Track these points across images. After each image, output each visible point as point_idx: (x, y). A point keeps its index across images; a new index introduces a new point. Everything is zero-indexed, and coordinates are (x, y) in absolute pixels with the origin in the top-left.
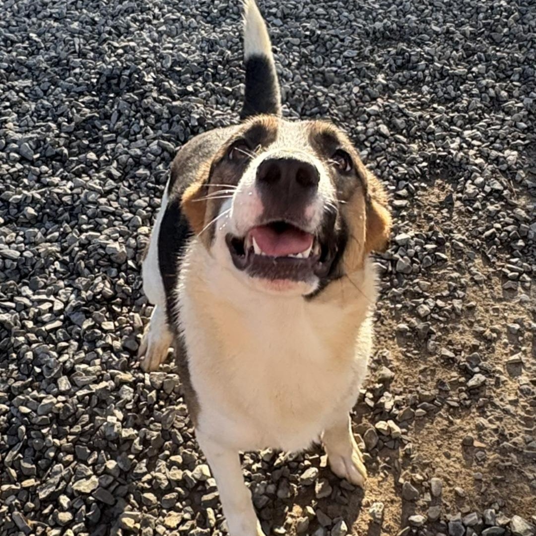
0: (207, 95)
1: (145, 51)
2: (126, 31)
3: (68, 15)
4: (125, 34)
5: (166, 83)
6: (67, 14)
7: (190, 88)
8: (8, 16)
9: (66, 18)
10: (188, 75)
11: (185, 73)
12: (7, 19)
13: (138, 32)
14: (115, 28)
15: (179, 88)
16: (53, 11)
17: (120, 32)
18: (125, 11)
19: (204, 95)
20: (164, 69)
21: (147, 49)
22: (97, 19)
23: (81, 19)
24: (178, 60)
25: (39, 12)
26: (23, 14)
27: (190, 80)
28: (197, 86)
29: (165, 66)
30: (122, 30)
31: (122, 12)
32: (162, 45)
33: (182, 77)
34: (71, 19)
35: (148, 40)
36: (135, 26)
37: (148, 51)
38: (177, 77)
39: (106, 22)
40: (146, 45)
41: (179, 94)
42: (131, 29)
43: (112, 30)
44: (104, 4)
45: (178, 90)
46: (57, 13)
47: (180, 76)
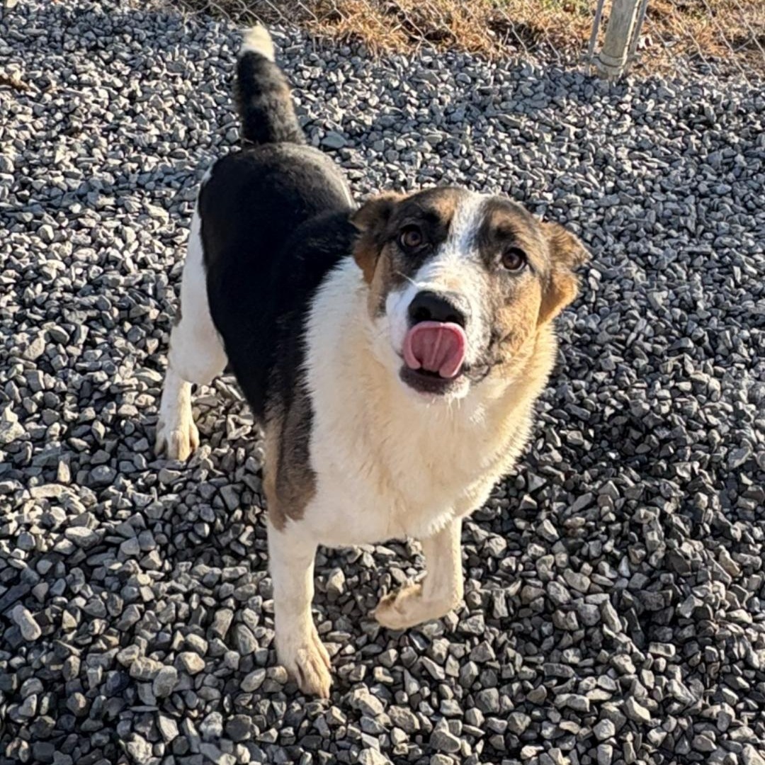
0: (754, 564)
1: (723, 409)
2: (726, 353)
3: (669, 270)
4: (720, 358)
5: (704, 498)
6: (669, 266)
7: (737, 530)
8: (590, 221)
9: (663, 272)
10: (752, 505)
11: (751, 497)
12: (585, 224)
13: (743, 366)
14: (714, 337)
15: (722, 517)
16: (654, 250)
17: (714, 349)
18: (753, 317)
19: (748, 559)
20: (724, 465)
21: (730, 408)
22: (701, 305)
23: (678, 289)
24: (759, 462)
25: (638, 239)
26: (614, 228)
27: (750, 514)
28: (751, 532)
29: (730, 460)
30: (721, 348)
31: (746, 315)
32: (756, 418)
33: (741, 501)
34: (669, 278)
35: (743, 395)
36: (745, 353)
37: (728, 413)
38: (733, 493)
39: (708, 319)
40: (734, 399)
41: (712, 527)
42: (735, 356)
43: (706, 338)
44: (732, 284)
45: (718, 519)
46: (657, 256)
47: (740, 493)
